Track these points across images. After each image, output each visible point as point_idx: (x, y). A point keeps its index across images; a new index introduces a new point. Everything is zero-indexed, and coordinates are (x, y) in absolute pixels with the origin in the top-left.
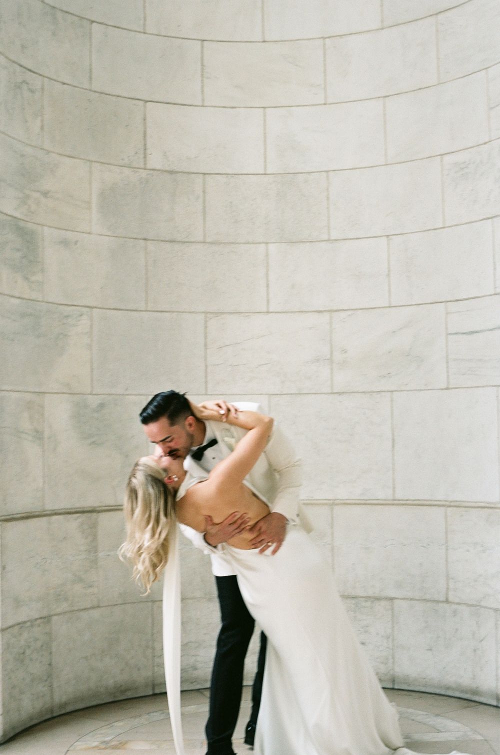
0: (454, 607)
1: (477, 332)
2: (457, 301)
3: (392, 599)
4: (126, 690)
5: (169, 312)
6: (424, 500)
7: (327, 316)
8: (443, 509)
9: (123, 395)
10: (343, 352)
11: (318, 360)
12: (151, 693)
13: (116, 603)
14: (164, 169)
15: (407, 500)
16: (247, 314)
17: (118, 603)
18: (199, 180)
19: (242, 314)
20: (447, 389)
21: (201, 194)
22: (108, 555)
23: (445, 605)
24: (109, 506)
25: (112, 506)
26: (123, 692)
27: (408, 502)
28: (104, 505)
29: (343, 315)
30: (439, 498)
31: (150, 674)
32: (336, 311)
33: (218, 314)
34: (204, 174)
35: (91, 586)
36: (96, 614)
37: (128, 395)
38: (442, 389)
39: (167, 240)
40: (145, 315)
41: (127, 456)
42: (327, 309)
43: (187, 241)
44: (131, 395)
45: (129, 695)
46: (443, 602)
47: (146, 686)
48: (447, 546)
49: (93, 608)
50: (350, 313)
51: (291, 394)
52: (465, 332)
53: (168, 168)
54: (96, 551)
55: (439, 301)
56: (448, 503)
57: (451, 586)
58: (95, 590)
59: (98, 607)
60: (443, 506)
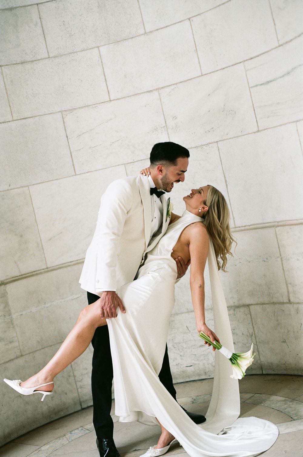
0: (295, 306)
1: (271, 81)
2: (252, 59)
3: (248, 306)
4: (59, 411)
5: (32, 117)
6: (257, 224)
7: (156, 93)
8: (273, 228)
9: (8, 190)
10: (174, 119)
11: (156, 129)
12: (80, 408)
13: (37, 350)
14: (4, 8)
15: (245, 226)
16: (94, 106)
17: (38, 349)
18: (34, 9)
19: (91, 107)
20: (258, 131)
21: (39, 20)
22: (21, 315)
23: (288, 305)
24: (15, 277)
25: (17, 276)
26: (56, 413)
27: (247, 227)
28: (10, 277)
29: (168, 90)
30: (269, 221)
31: (76, 395)
32: (162, 88)
33: (71, 110)
34: (37, 4)
35: (11, 342)
36: (21, 361)
37: (11, 189)
38: (254, 133)
39: (18, 62)
40: (13, 124)
41: (21, 236)
42: (155, 88)
43: (34, 60)
44: (13, 189)
45: (62, 414)
46: (287, 303)
47: (75, 404)
48: (281, 259)
49: (17, 358)
50: (173, 87)
51: (141, 160)
52: (262, 83)
53: (7, 7)
54: (10, 314)
55: (238, 62)
56: (276, 224)
57: (291, 289)
58: (16, 344)
59: (22, 356)
60: (273, 226)
